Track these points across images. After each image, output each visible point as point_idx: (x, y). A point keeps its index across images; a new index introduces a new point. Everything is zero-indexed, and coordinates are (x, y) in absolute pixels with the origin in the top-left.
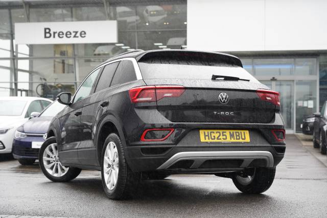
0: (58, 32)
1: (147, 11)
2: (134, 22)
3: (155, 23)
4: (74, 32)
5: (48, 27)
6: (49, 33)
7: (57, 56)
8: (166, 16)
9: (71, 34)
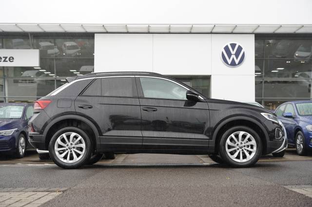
1: (65, 45)
2: (53, 54)
4: (4, 57)
8: (80, 49)
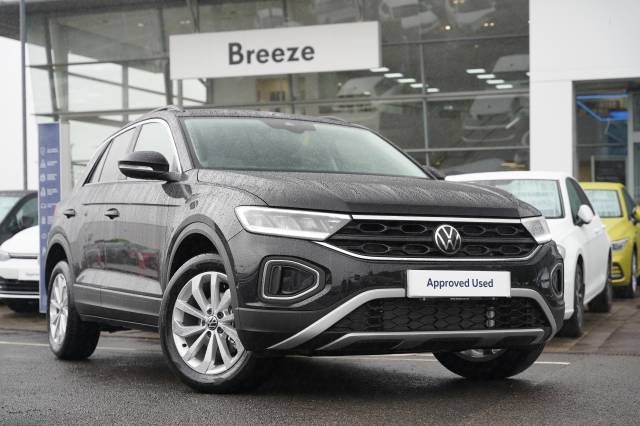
0: (256, 51)
3: (469, 26)
4: (289, 49)
5: (237, 41)
6: (239, 53)
7: (262, 101)
8: (493, 9)
9: (283, 54)
